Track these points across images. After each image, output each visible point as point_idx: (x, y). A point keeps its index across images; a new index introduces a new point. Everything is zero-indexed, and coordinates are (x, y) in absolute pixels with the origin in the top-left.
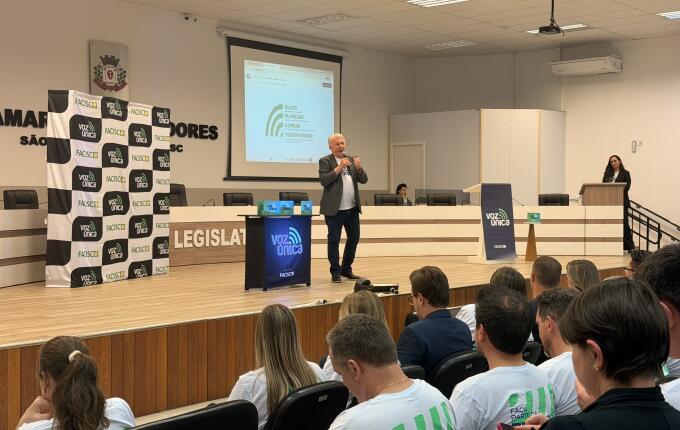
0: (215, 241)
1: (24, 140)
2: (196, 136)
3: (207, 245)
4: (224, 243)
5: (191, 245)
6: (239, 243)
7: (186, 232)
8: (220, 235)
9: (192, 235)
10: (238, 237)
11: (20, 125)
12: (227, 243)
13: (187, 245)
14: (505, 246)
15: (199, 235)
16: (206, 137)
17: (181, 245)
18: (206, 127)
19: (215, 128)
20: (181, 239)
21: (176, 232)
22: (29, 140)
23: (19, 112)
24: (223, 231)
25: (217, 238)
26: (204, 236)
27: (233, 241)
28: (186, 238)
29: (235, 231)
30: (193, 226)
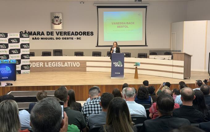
0: (59, 65)
1: (33, 39)
2: (86, 35)
3: (57, 66)
4: (62, 66)
5: (51, 66)
6: (67, 66)
7: (49, 63)
8: (61, 64)
9: (51, 64)
10: (67, 64)
11: (32, 35)
12: (63, 66)
13: (49, 66)
14: (119, 73)
15: (54, 64)
16: (89, 35)
17: (47, 66)
18: (89, 32)
19: (93, 32)
20: (48, 64)
21: (46, 63)
22: (34, 38)
23: (31, 32)
24: (62, 63)
25: (60, 65)
26: (56, 64)
27: (65, 65)
28: (49, 64)
29: (66, 63)
30: (52, 61)
